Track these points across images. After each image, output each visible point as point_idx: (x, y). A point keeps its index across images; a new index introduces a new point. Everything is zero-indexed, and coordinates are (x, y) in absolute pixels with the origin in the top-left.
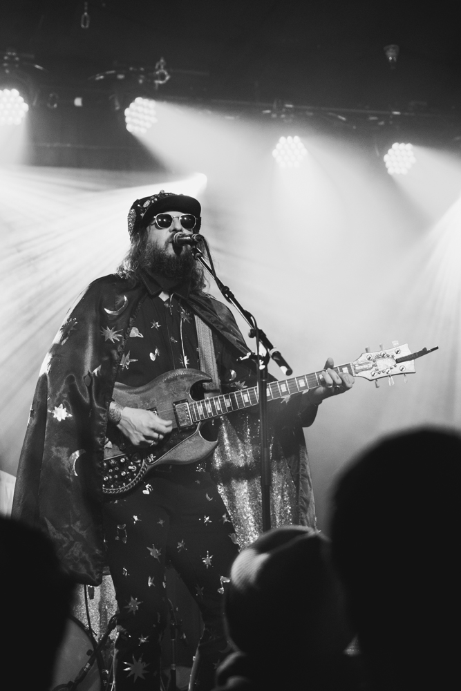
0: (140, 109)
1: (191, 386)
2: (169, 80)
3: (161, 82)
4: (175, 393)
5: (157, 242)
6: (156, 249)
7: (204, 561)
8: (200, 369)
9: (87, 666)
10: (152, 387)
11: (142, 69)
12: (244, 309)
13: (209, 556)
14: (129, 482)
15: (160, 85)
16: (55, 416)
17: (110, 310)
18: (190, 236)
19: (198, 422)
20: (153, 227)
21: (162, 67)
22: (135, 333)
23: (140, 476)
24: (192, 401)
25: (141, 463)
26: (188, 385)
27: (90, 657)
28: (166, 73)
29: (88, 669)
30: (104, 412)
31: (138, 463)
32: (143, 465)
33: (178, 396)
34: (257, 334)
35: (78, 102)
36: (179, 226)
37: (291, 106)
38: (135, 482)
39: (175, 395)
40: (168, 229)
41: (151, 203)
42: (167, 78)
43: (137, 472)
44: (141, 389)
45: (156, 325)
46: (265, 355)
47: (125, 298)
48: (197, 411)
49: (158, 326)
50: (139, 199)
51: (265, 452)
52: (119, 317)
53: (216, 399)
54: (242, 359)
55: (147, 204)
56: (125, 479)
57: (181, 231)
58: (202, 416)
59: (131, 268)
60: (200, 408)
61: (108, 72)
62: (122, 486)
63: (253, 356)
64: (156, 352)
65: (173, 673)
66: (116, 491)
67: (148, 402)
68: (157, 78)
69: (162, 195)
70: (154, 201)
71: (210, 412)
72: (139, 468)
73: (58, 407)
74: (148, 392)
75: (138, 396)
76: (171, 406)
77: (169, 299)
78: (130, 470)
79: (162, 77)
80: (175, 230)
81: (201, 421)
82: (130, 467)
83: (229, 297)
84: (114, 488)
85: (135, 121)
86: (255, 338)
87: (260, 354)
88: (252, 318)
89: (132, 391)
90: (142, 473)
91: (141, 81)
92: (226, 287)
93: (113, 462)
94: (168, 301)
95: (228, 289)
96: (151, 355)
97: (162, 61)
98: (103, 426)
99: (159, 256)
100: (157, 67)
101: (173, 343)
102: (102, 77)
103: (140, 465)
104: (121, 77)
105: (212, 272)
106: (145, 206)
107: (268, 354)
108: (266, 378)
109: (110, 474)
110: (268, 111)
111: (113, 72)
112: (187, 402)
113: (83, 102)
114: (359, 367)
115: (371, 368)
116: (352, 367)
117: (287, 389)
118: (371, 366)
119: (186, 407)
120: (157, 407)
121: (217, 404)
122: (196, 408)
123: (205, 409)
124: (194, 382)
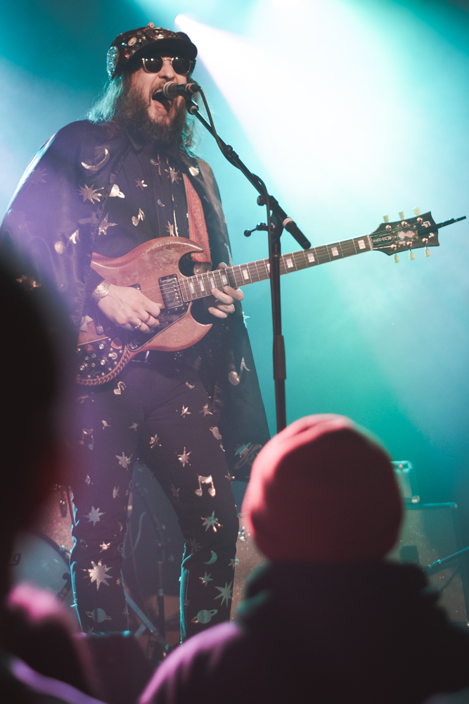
1: (179, 258)
4: (161, 267)
7: (180, 459)
8: (189, 238)
10: (134, 259)
12: (251, 171)
13: (186, 453)
14: (109, 372)
17: (88, 165)
18: (184, 85)
19: (189, 302)
22: (116, 192)
23: (121, 365)
24: (181, 277)
25: (123, 349)
26: (177, 256)
31: (119, 350)
32: (125, 351)
33: (164, 269)
34: (268, 200)
36: (170, 73)
38: (116, 371)
39: (161, 269)
40: (157, 74)
41: (138, 42)
43: (118, 360)
44: (119, 260)
45: (141, 185)
47: (107, 151)
48: (187, 289)
49: (144, 186)
52: (98, 172)
53: (210, 275)
55: (133, 42)
56: (104, 369)
57: (173, 79)
58: (194, 295)
60: (191, 286)
62: (101, 376)
64: (139, 216)
65: (161, 600)
66: (94, 382)
67: (129, 276)
70: (142, 40)
71: (203, 290)
72: (120, 356)
74: (129, 265)
75: (118, 269)
76: (157, 283)
78: (110, 359)
80: (166, 78)
81: (193, 301)
82: (110, 355)
83: (232, 157)
84: (91, 378)
86: (265, 206)
88: (261, 182)
89: (109, 263)
90: (124, 361)
92: (229, 146)
93: (89, 348)
95: (232, 148)
96: (134, 218)
101: (160, 207)
103: (121, 351)
106: (130, 44)
107: (280, 224)
109: (87, 362)
114: (377, 240)
115: (390, 241)
116: (369, 239)
117: (294, 265)
118: (390, 238)
119: (175, 284)
120: (140, 283)
121: (212, 280)
122: (187, 285)
123: (197, 287)
124: (183, 254)
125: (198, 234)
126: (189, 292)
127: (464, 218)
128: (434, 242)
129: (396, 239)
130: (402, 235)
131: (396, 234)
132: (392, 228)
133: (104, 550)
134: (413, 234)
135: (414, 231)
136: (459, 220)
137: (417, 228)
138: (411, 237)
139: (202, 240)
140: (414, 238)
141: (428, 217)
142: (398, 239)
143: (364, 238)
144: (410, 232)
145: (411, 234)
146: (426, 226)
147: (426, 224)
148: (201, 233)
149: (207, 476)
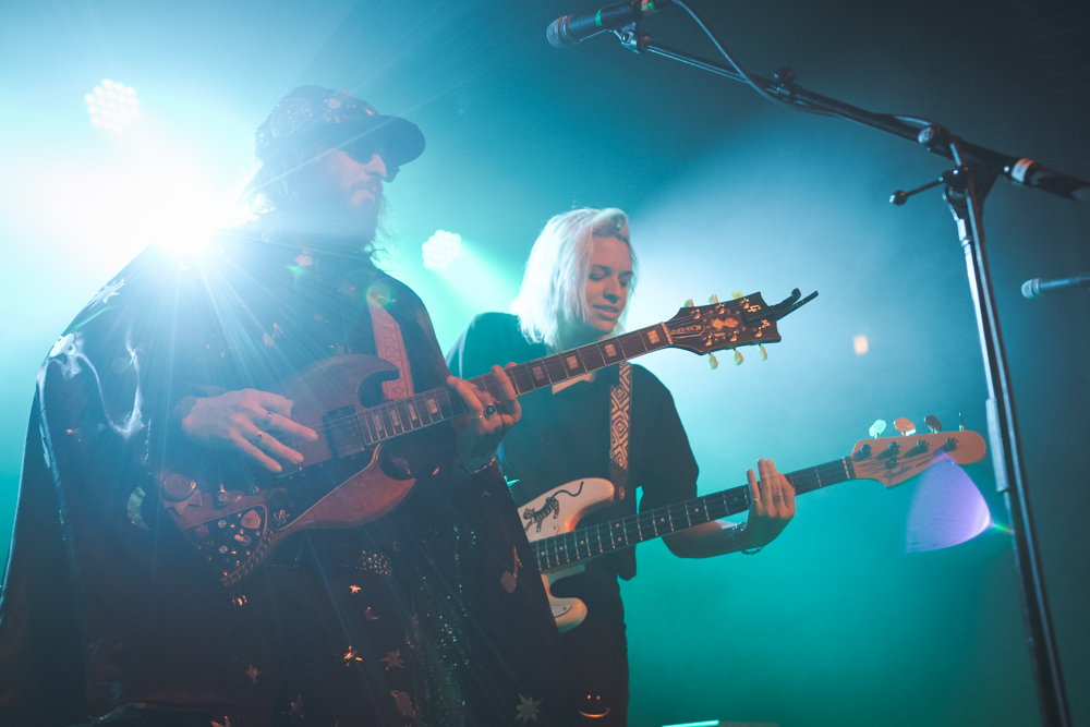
1: (359, 382)
23: (257, 555)
24: (361, 409)
25: (260, 529)
26: (353, 381)
32: (265, 532)
33: (333, 402)
38: (247, 566)
39: (329, 401)
43: (252, 547)
48: (372, 425)
53: (409, 401)
56: (227, 563)
58: (382, 433)
71: (397, 424)
103: (258, 533)
114: (678, 332)
115: (699, 331)
116: (665, 329)
118: (699, 328)
119: (351, 419)
122: (369, 418)
123: (387, 422)
124: (365, 377)
126: (374, 429)
127: (815, 295)
128: (773, 336)
129: (710, 330)
130: (717, 324)
131: (709, 323)
134: (736, 323)
135: (736, 318)
137: (741, 315)
138: (733, 326)
140: (739, 329)
141: (756, 298)
142: (713, 329)
143: (658, 328)
144: (730, 320)
145: (731, 323)
146: (756, 312)
147: (755, 309)
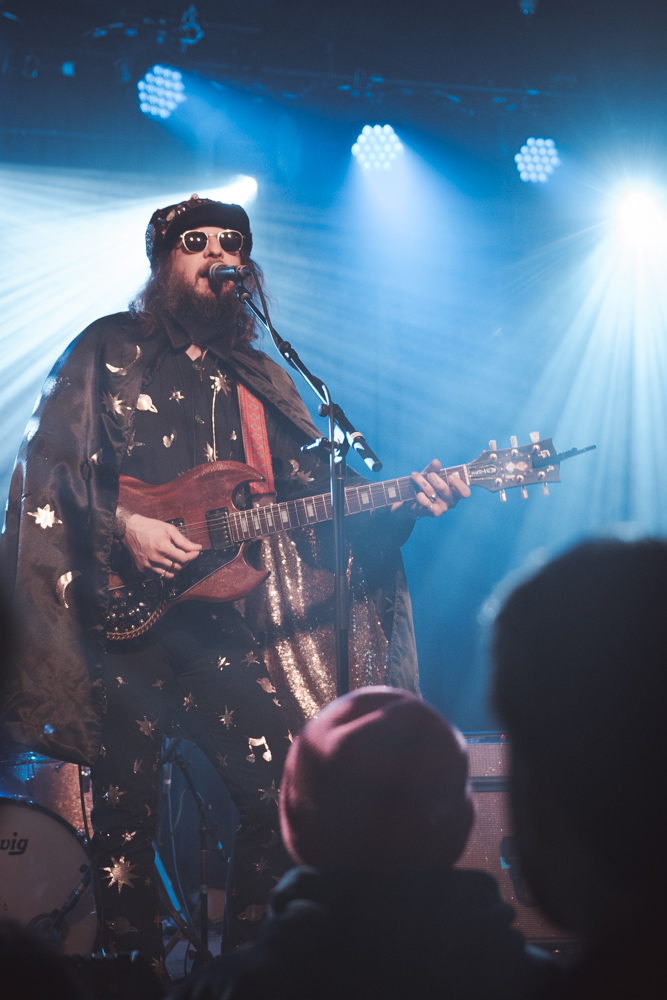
0: (159, 81)
1: (233, 488)
2: (203, 39)
3: (190, 41)
4: (211, 498)
5: (184, 273)
6: (183, 282)
7: (223, 720)
8: (246, 464)
9: (80, 888)
10: (179, 487)
11: (162, 22)
12: (312, 374)
13: (229, 712)
15: (189, 47)
16: (37, 522)
17: (115, 366)
18: (234, 268)
19: (241, 543)
20: (179, 251)
21: (192, 18)
22: (145, 403)
23: (155, 617)
24: (234, 511)
25: (158, 598)
26: (230, 485)
27: (84, 874)
28: (197, 28)
29: (82, 892)
30: (108, 516)
31: (154, 598)
32: (161, 600)
33: (214, 501)
34: (331, 410)
35: (68, 69)
36: (217, 249)
37: (379, 80)
38: (149, 624)
39: (211, 501)
40: (201, 254)
41: (177, 215)
42: (200, 35)
43: (151, 610)
44: (162, 488)
45: (177, 396)
46: (342, 442)
47: (138, 350)
48: (239, 526)
49: (180, 397)
50: (161, 208)
51: (341, 581)
52: (127, 377)
53: (268, 510)
54: (309, 448)
55: (172, 215)
56: (134, 620)
57: (221, 256)
58: (246, 533)
59: (146, 308)
60: (244, 523)
61: (113, 26)
62: (130, 629)
63: (325, 443)
64: (172, 436)
65: (204, 898)
66: (121, 636)
67: (172, 508)
68: (183, 35)
69: (194, 201)
70: (182, 212)
71: (257, 528)
72: (154, 605)
73: (42, 508)
74: (171, 494)
75: (156, 499)
76: (204, 517)
77: (201, 357)
78: (142, 608)
79: (193, 34)
81: (246, 542)
82: (142, 604)
83: (290, 356)
84: (119, 631)
85: (153, 99)
86: (329, 417)
87: (336, 440)
88: (323, 387)
89: (150, 491)
90: (159, 612)
91: (160, 40)
92: (287, 343)
93: (117, 595)
94: (199, 359)
96: (165, 438)
97: (192, 9)
98: (108, 537)
99: (186, 293)
100: (184, 18)
101: (198, 424)
102: (103, 33)
103: (156, 600)
104: (131, 32)
105: (266, 319)
106: (168, 219)
107: (346, 440)
108: (343, 474)
109: (114, 611)
110: (346, 88)
111: (120, 25)
112: (227, 511)
113: (76, 69)
114: (477, 473)
115: (494, 474)
116: (466, 471)
117: (370, 500)
118: (494, 470)
119: (225, 520)
120: (184, 517)
121: (269, 516)
122: (238, 522)
123: (251, 525)
124: (238, 483)
125: (257, 459)
126: (240, 530)
127: (594, 447)
128: (554, 478)
129: (502, 472)
130: (510, 467)
131: (503, 465)
132: (498, 457)
133: (128, 841)
134: (526, 466)
135: (527, 462)
136: (588, 449)
137: (532, 458)
138: (522, 469)
139: (264, 465)
140: (527, 471)
141: (547, 444)
142: (506, 472)
143: (460, 469)
144: (522, 463)
145: (522, 466)
146: (544, 456)
147: (544, 454)
148: (262, 456)
149: (260, 737)
